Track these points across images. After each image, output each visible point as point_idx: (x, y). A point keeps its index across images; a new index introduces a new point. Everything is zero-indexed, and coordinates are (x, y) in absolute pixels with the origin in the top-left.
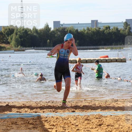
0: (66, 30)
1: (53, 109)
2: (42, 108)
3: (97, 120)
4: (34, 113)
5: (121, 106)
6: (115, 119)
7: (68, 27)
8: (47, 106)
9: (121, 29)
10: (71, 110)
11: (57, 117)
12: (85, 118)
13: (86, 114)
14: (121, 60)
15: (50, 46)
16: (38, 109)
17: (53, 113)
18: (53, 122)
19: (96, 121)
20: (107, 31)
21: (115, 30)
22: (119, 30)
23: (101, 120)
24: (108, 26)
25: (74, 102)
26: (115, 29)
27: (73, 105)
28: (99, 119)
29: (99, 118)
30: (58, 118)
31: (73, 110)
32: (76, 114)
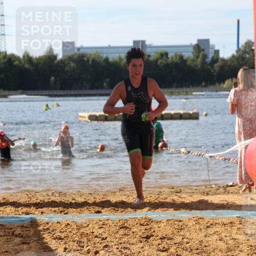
0: (85, 59)
1: (60, 208)
2: (39, 205)
3: (142, 229)
4: (24, 214)
5: (188, 202)
6: (176, 227)
7: (90, 53)
8: (49, 202)
9: (189, 57)
10: (93, 209)
11: (67, 222)
12: (119, 224)
13: (122, 218)
14: (190, 115)
15: (55, 89)
16: (32, 208)
17: (59, 215)
18: (60, 232)
19: (140, 231)
20: (163, 61)
21: (177, 60)
22: (185, 58)
23: (150, 228)
24: (163, 52)
25: (100, 194)
26: (178, 57)
27: (98, 201)
28: (145, 227)
29: (145, 224)
30: (68, 224)
31: (97, 209)
32: (104, 217)
